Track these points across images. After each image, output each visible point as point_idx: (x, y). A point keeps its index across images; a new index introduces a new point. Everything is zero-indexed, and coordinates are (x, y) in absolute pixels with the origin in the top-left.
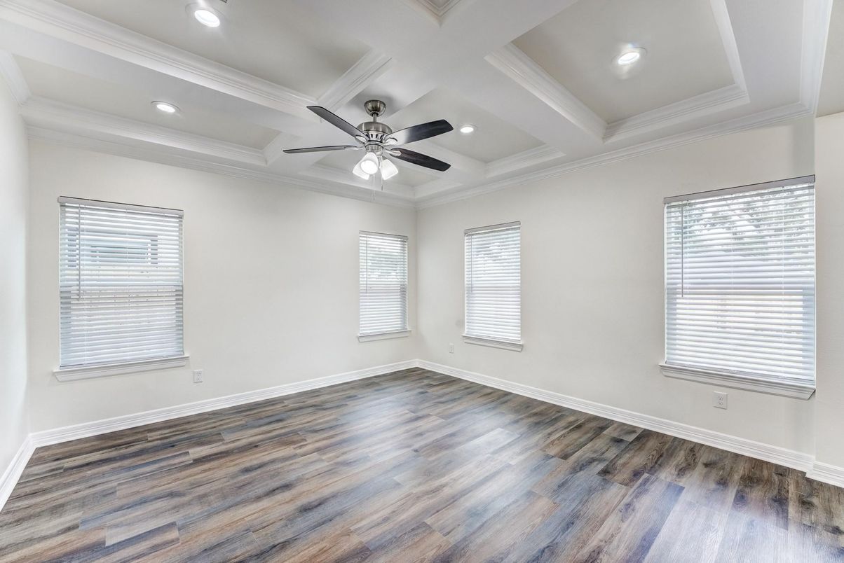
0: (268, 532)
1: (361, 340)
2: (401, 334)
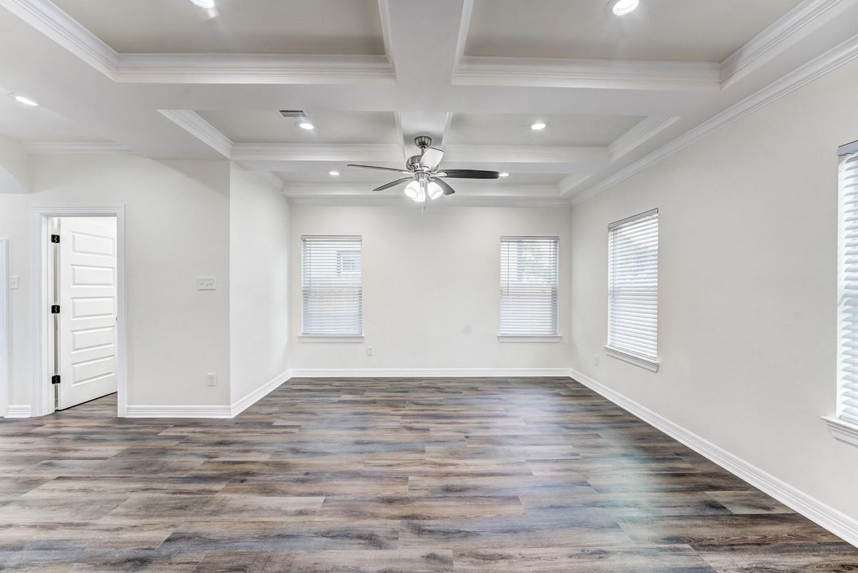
1: (501, 340)
2: (551, 339)
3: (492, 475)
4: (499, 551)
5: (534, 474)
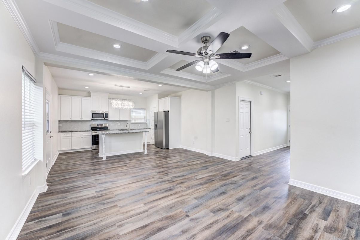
3: (160, 199)
4: (149, 183)
5: (143, 205)
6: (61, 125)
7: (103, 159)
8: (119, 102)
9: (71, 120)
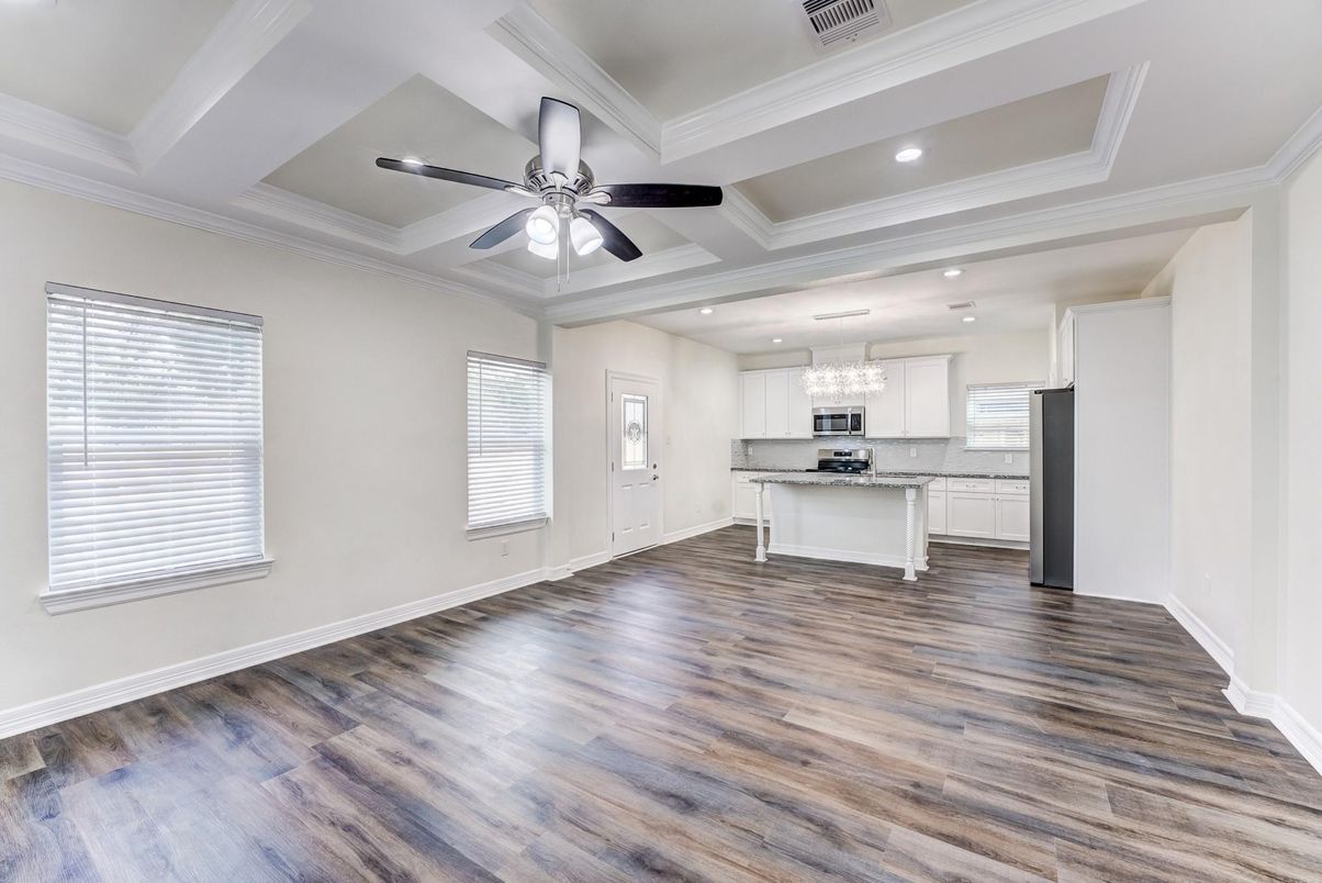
0: (752, 821)
6: (750, 450)
7: (757, 560)
8: (830, 375)
9: (764, 437)
